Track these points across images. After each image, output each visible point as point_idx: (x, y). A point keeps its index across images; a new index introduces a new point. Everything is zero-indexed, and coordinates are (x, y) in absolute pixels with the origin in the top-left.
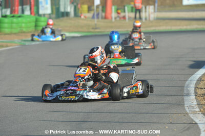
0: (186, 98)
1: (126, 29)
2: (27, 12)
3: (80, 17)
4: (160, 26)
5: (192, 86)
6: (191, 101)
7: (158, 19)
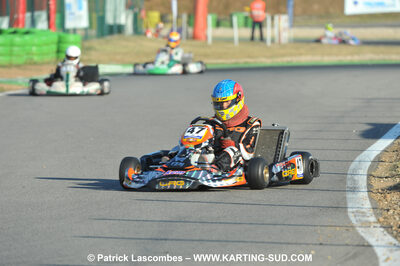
0: (349, 195)
1: (233, 61)
2: (42, 25)
3: (145, 34)
4: (301, 54)
5: (361, 172)
6: (360, 202)
7: (298, 41)
